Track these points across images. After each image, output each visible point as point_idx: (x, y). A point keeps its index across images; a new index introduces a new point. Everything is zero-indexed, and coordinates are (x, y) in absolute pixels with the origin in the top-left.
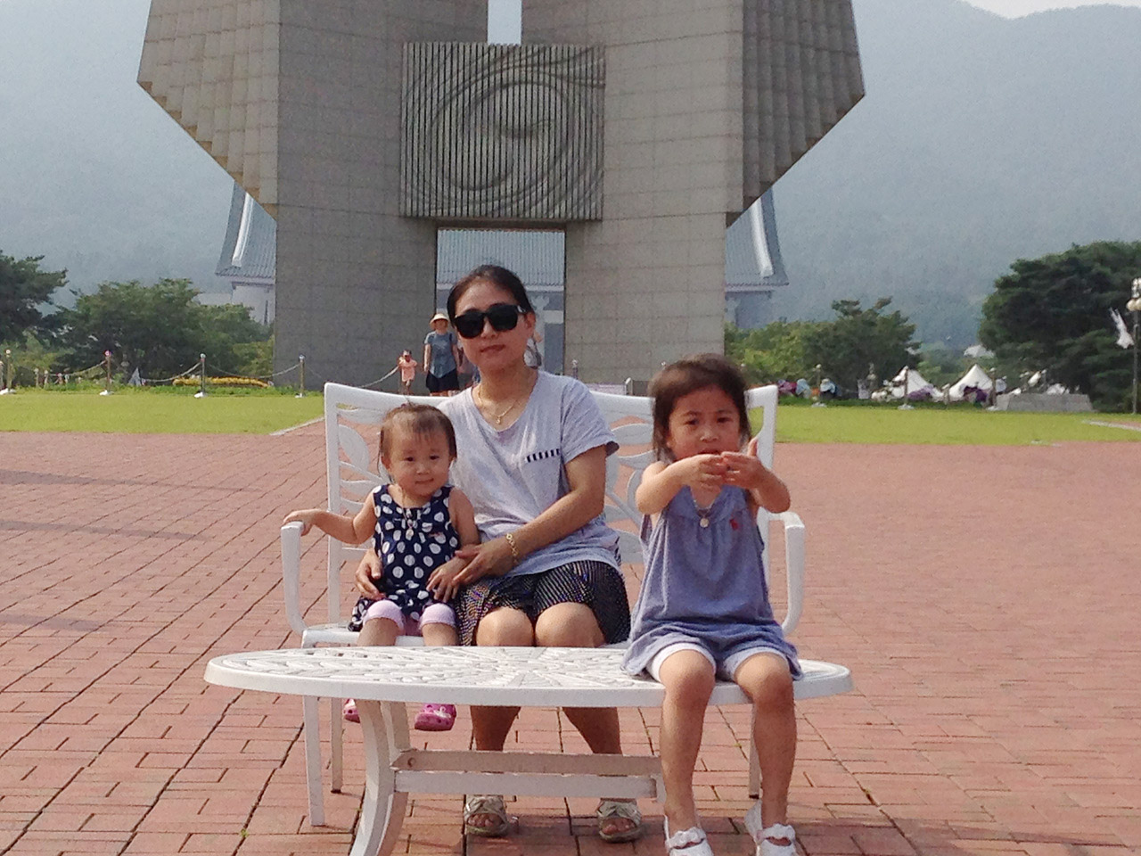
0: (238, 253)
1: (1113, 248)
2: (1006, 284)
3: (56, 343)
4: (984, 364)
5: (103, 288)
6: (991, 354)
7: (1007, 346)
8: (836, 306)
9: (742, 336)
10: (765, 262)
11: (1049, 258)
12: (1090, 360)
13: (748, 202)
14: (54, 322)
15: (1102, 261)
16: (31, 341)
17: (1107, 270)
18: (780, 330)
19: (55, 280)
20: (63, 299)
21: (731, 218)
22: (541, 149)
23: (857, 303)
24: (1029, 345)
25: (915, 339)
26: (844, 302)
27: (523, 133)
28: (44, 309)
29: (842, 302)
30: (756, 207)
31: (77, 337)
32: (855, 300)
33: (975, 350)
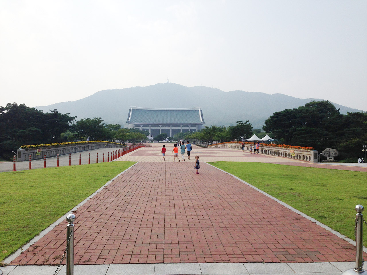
19: (73, 118)
28: (70, 125)
32: (241, 121)
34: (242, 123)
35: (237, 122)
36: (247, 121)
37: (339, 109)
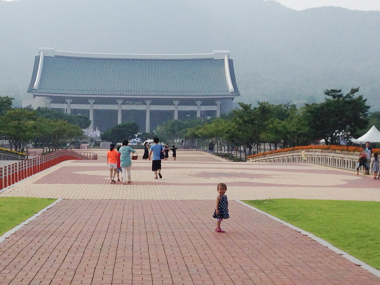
10: (231, 87)
23: (340, 91)
26: (333, 91)
29: (331, 90)
32: (338, 89)
34: (340, 96)
35: (327, 93)
36: (354, 91)
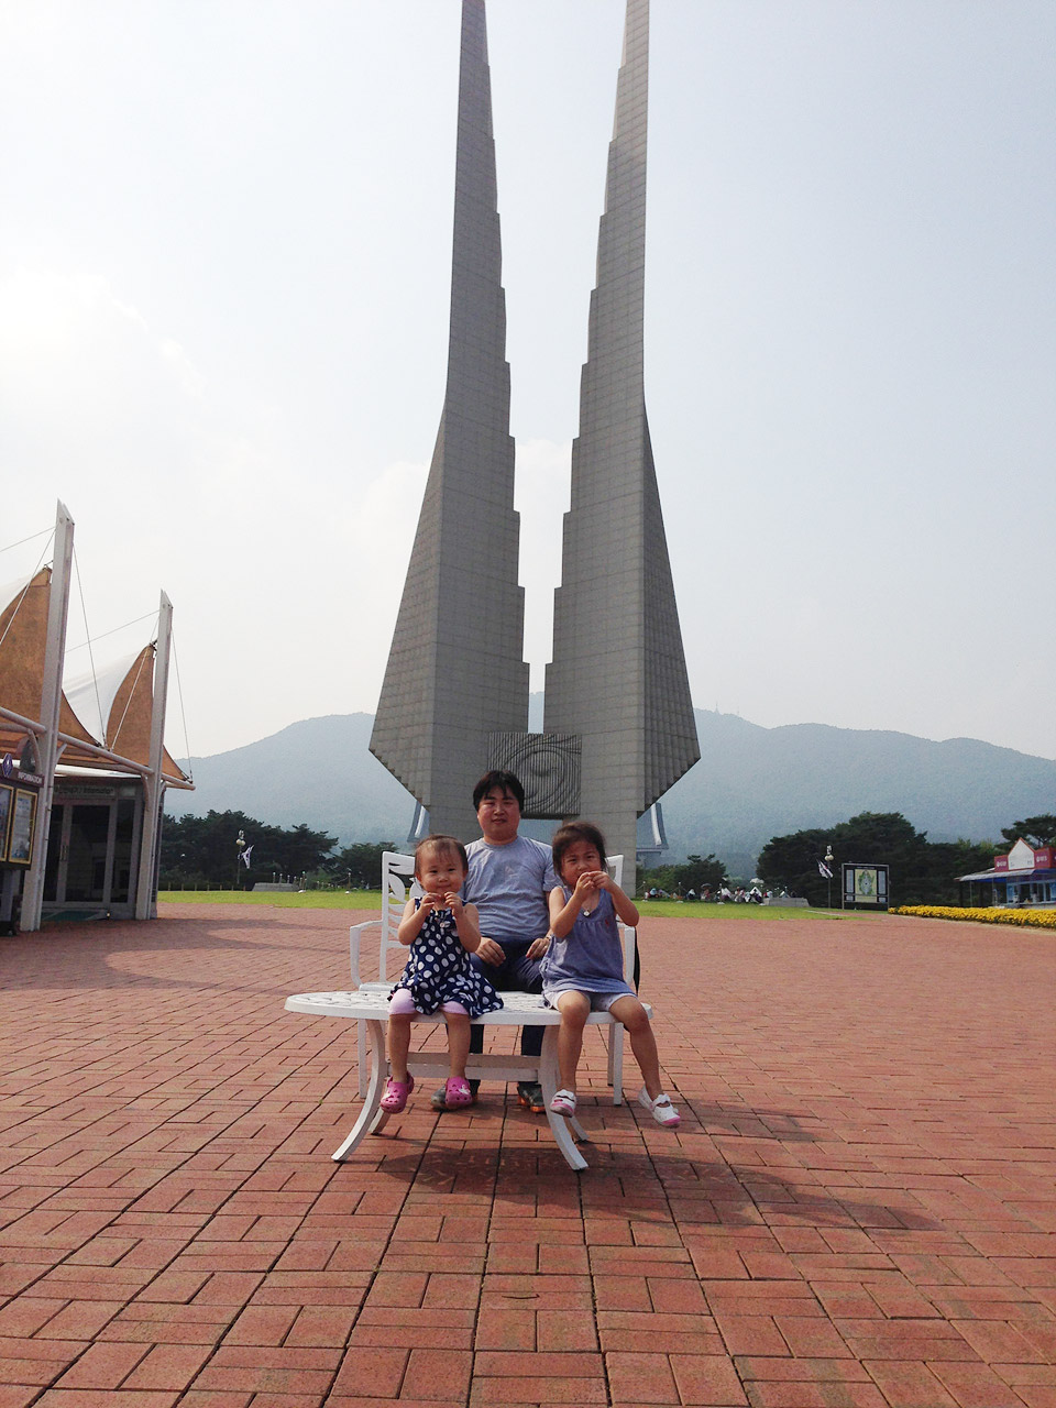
0: (418, 831)
1: (816, 831)
2: (768, 848)
3: (332, 872)
4: (758, 886)
5: (354, 846)
6: (762, 882)
7: (769, 878)
8: (689, 858)
9: (648, 871)
10: (658, 838)
11: (789, 836)
12: (808, 885)
13: (648, 806)
14: (331, 861)
15: (812, 838)
16: (321, 871)
17: (815, 843)
18: (664, 868)
19: (334, 842)
20: (337, 851)
21: (639, 814)
22: (552, 781)
23: (699, 857)
24: (780, 877)
25: (726, 873)
27: (544, 774)
28: (327, 856)
29: (692, 856)
30: (653, 807)
31: (341, 870)
32: (698, 855)
33: (755, 880)
37: (925, 834)
